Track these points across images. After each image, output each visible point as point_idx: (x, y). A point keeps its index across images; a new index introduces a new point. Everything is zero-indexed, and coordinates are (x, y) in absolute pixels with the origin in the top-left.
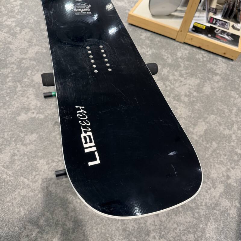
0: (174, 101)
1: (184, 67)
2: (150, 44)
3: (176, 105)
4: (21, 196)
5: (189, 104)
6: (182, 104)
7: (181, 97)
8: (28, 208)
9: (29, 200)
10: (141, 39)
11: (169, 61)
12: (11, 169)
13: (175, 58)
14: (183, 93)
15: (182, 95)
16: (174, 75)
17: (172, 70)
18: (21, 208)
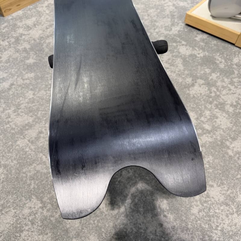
0: (216, 109)
1: (237, 74)
2: (204, 47)
3: (217, 114)
4: (36, 170)
5: (233, 116)
6: (224, 113)
7: (226, 107)
8: (38, 183)
9: (41, 176)
10: (195, 40)
11: (222, 66)
12: (34, 144)
13: (229, 63)
14: (229, 102)
15: (227, 104)
16: (223, 81)
17: (223, 76)
18: (32, 181)
